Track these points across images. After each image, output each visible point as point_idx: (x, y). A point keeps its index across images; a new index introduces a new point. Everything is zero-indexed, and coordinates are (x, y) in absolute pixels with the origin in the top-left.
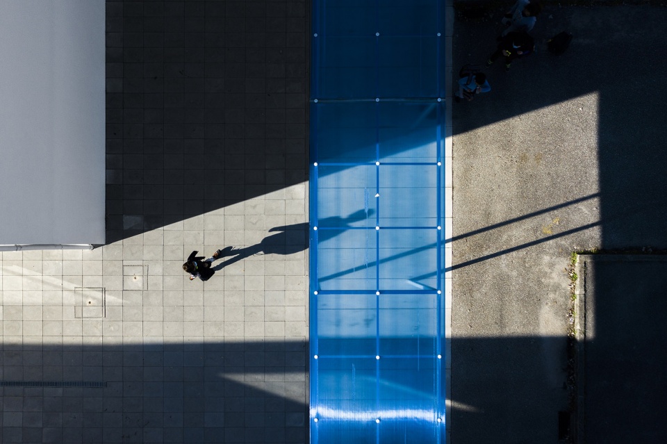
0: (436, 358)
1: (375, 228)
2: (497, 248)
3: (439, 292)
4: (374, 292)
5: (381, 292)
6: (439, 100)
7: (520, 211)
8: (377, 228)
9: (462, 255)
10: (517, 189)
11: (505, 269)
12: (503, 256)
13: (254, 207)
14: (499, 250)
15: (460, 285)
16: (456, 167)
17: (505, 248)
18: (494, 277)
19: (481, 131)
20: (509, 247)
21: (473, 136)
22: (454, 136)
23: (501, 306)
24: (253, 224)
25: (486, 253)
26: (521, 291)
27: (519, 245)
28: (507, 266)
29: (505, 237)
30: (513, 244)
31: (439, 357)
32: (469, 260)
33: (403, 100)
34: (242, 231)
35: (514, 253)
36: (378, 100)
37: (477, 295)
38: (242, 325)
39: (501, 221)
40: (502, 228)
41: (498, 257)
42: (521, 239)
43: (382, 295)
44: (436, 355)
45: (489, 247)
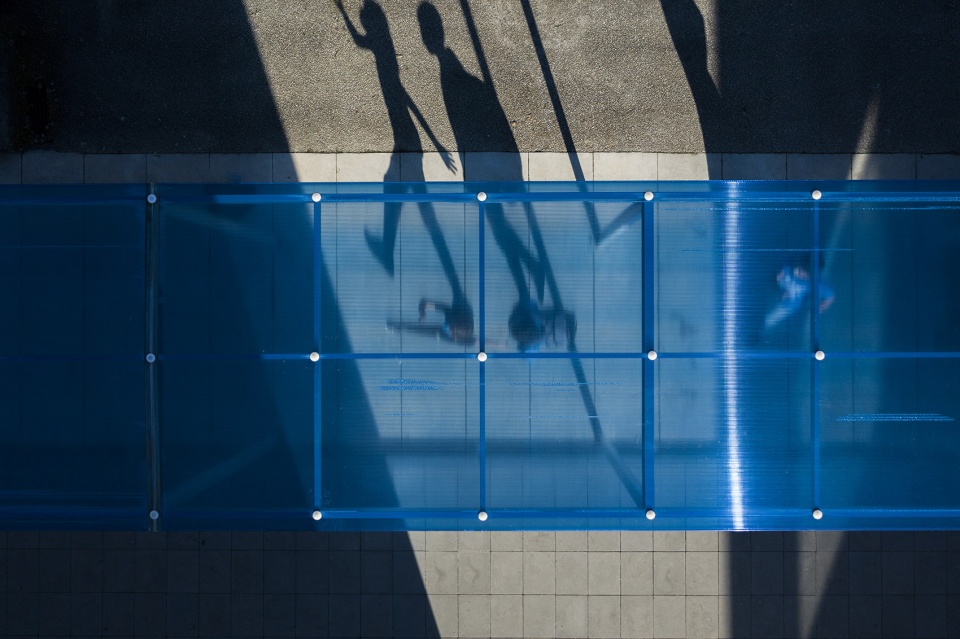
0: (820, 203)
1: (482, 364)
2: (530, 58)
3: (649, 197)
4: (647, 366)
5: (648, 346)
6: (152, 199)
7: (450, 9)
8: (483, 358)
9: (544, 132)
10: (404, 16)
11: (574, 41)
12: (546, 44)
13: (441, 574)
14: (534, 54)
15: (608, 135)
16: (356, 146)
17: (529, 42)
18: (591, 63)
19: (281, 94)
20: (527, 33)
21: (293, 111)
22: (292, 149)
23: (651, 48)
24: (477, 576)
25: (540, 81)
26: (620, 8)
27: (522, 12)
28: (566, 36)
29: (506, 41)
30: (521, 24)
31: (817, 196)
32: (555, 118)
33: (152, 293)
34: (494, 601)
35: (540, 22)
36: (151, 358)
37: (629, 99)
38: (695, 599)
39: (472, 49)
40: (486, 47)
41: (548, 56)
42: (509, 8)
43: (655, 347)
44: (813, 203)
45: (528, 74)
